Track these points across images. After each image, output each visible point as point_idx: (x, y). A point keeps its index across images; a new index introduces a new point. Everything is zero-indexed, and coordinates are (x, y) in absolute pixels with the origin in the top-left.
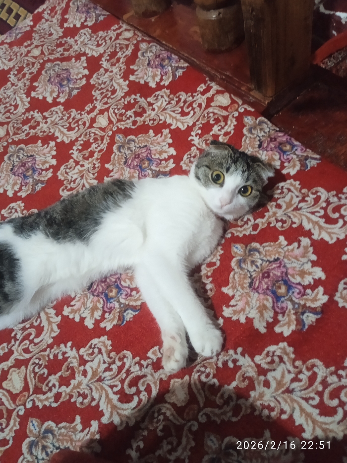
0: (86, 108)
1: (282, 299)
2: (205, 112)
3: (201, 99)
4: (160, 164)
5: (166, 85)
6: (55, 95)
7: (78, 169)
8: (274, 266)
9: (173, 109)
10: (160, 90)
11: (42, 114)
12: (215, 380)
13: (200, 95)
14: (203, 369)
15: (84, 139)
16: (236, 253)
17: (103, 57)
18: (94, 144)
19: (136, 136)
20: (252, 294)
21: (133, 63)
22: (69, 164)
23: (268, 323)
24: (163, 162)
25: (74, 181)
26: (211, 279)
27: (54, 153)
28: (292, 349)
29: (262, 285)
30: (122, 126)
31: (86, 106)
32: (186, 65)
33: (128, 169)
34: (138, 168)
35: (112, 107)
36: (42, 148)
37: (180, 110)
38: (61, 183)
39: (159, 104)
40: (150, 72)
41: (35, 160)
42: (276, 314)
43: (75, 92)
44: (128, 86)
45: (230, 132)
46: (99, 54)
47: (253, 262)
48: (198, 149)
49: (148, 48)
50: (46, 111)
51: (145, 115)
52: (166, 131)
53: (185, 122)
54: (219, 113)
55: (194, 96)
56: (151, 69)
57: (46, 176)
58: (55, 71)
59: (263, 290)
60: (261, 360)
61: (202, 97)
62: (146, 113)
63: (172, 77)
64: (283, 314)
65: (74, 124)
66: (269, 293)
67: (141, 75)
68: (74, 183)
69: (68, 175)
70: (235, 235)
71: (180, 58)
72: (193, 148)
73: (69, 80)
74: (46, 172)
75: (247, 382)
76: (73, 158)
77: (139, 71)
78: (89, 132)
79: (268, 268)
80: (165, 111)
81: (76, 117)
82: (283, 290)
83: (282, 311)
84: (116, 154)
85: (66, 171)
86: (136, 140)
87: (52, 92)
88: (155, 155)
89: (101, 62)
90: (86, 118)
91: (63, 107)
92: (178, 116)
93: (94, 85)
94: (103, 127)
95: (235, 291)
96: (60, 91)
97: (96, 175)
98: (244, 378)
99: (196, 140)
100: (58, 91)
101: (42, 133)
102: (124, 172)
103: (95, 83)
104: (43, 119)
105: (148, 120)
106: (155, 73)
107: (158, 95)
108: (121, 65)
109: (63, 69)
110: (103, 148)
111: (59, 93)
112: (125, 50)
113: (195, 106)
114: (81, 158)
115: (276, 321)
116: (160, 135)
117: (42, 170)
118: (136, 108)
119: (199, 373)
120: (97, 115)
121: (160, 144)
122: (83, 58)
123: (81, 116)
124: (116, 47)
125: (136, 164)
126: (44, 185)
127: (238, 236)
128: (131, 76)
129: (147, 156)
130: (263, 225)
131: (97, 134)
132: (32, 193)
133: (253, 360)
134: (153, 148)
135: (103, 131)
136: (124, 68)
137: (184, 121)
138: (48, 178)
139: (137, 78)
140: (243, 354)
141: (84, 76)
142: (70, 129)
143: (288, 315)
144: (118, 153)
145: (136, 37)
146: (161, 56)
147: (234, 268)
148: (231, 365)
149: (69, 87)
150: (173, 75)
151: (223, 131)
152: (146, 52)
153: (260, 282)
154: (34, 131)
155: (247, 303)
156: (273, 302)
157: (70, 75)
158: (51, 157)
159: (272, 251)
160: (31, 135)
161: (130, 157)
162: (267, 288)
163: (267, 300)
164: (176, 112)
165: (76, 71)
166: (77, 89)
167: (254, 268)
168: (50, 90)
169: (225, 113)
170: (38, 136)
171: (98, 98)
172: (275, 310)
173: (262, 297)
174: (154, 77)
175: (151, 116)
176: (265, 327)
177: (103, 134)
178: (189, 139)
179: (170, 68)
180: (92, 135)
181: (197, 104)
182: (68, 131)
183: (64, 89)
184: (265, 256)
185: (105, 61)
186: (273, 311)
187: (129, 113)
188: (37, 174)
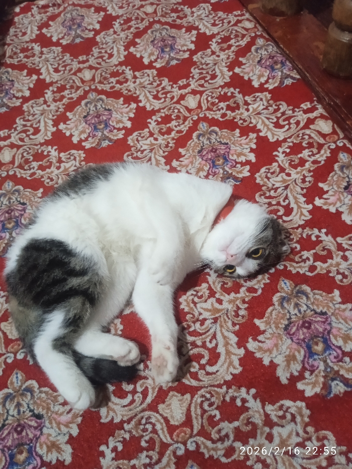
0: (180, 82)
1: (316, 357)
2: (301, 132)
3: (301, 117)
4: (235, 167)
5: (270, 89)
6: (153, 58)
7: (151, 142)
8: (319, 319)
9: (268, 116)
10: (262, 92)
11: (134, 72)
12: (217, 413)
13: (301, 112)
14: (208, 396)
15: (167, 113)
16: (282, 288)
17: (215, 38)
18: (174, 121)
19: (221, 129)
20: (284, 338)
21: (244, 56)
22: (143, 133)
23: (292, 375)
24: (239, 166)
25: (142, 152)
26: (246, 305)
27: (132, 115)
28: (308, 412)
29: (299, 333)
30: (210, 115)
31: (180, 80)
32: (298, 77)
33: (200, 160)
34: (210, 162)
35: (206, 92)
36: (122, 106)
37: (275, 120)
38: (129, 148)
39: (255, 106)
40: (257, 70)
41: (111, 116)
42: (304, 369)
43: (174, 62)
44: (231, 77)
45: (320, 162)
46: (211, 33)
47: (297, 305)
48: (279, 166)
49: (264, 45)
50: (139, 71)
51: (237, 111)
52: (253, 136)
53: (276, 135)
54: (316, 138)
55: (295, 111)
56: (260, 68)
57: (116, 135)
58: (161, 35)
59: (298, 339)
60: (273, 410)
61: (303, 114)
62: (239, 110)
63: (279, 82)
64: (312, 372)
65: (162, 94)
66: (304, 345)
67: (247, 70)
68: (142, 153)
69: (139, 143)
70: (288, 269)
71: (295, 67)
72: (275, 164)
73: (172, 48)
74: (118, 131)
75: (249, 428)
76: (148, 128)
77: (247, 65)
78: (174, 107)
79: (311, 318)
80: (259, 116)
81: (167, 88)
82: (320, 347)
83: (311, 369)
84: (194, 141)
85: (137, 139)
86: (219, 133)
87: (151, 54)
88: (232, 155)
89: (210, 43)
90: (177, 92)
91: (156, 72)
92: (271, 126)
93: (195, 63)
94: (190, 108)
95: (268, 327)
96: (159, 56)
97: (166, 153)
98: (248, 422)
99: (281, 157)
100: (158, 55)
101: (127, 92)
102: (194, 161)
103: (197, 61)
104: (133, 78)
105: (239, 118)
106: (263, 74)
107: (257, 97)
108: (230, 54)
109: (170, 36)
110: (183, 130)
111: (158, 58)
112: (240, 39)
113: (292, 121)
114: (157, 132)
115: (301, 377)
116: (245, 137)
117: (115, 128)
118: (231, 103)
119: (204, 399)
120: (188, 93)
121: (242, 146)
122: (194, 32)
123: (172, 89)
124: (231, 33)
125: (210, 157)
126: (110, 144)
127: (290, 271)
128: (237, 68)
129: (224, 154)
130: (321, 270)
131: (181, 113)
132: (96, 147)
133: (263, 408)
134: (233, 147)
135: (188, 112)
136: (233, 58)
137: (275, 133)
138: (117, 139)
139: (242, 72)
140: (255, 397)
141: (188, 50)
142: (156, 97)
143: (316, 376)
144: (196, 140)
145: (256, 30)
146: (275, 58)
147: (275, 303)
148: (239, 403)
149: (169, 55)
150: (280, 81)
151: (313, 158)
152: (261, 48)
153: (297, 329)
154: (120, 87)
155: (276, 345)
156: (305, 356)
157: (174, 44)
158: (128, 118)
159: (321, 301)
160: (115, 89)
161: (207, 148)
162: (303, 340)
163: (299, 352)
164: (271, 120)
165: (182, 42)
166: (178, 60)
167: (296, 311)
168: (150, 52)
169: (322, 141)
170: (122, 93)
171: (195, 77)
172: (304, 364)
173: (295, 346)
174: (260, 76)
175: (243, 115)
176: (287, 378)
177: (188, 115)
178: (274, 153)
179: (280, 73)
180: (176, 111)
181: (295, 121)
182: (154, 98)
183: (164, 56)
184: (313, 304)
185: (216, 43)
186: (302, 365)
187: (222, 105)
188: (108, 130)
